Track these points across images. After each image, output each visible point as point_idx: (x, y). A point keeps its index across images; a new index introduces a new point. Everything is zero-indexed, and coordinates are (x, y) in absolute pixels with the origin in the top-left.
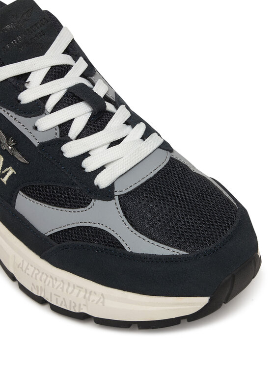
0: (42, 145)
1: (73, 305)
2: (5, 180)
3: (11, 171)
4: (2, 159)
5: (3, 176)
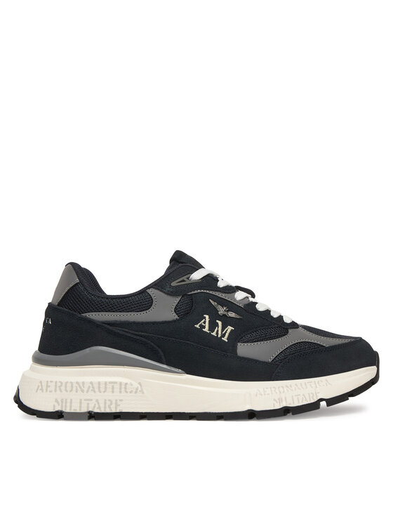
0: (246, 305)
2: (225, 339)
3: (230, 328)
4: (220, 323)
5: (223, 335)
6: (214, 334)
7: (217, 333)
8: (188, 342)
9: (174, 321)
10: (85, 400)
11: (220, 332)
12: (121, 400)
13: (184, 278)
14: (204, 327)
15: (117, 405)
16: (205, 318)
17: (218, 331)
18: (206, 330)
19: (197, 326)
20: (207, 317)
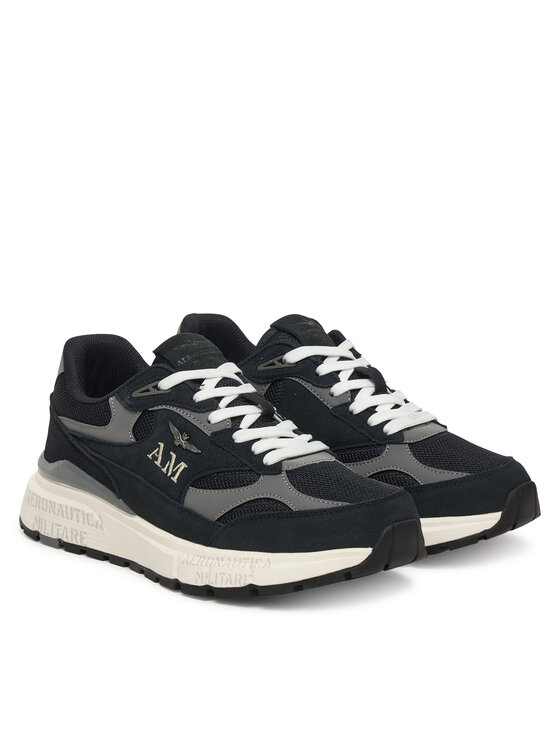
0: (215, 434)
1: (238, 577)
2: (175, 479)
3: (183, 466)
4: (174, 456)
5: (174, 474)
6: (164, 470)
7: (168, 470)
8: (137, 476)
9: (130, 445)
10: (57, 524)
11: (170, 470)
12: (85, 533)
13: (150, 387)
14: (156, 459)
15: (82, 538)
16: (159, 446)
17: (169, 466)
18: (158, 463)
19: (150, 456)
20: (162, 445)
